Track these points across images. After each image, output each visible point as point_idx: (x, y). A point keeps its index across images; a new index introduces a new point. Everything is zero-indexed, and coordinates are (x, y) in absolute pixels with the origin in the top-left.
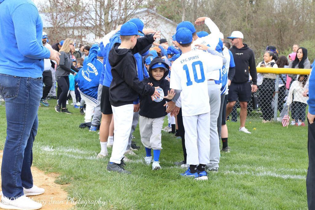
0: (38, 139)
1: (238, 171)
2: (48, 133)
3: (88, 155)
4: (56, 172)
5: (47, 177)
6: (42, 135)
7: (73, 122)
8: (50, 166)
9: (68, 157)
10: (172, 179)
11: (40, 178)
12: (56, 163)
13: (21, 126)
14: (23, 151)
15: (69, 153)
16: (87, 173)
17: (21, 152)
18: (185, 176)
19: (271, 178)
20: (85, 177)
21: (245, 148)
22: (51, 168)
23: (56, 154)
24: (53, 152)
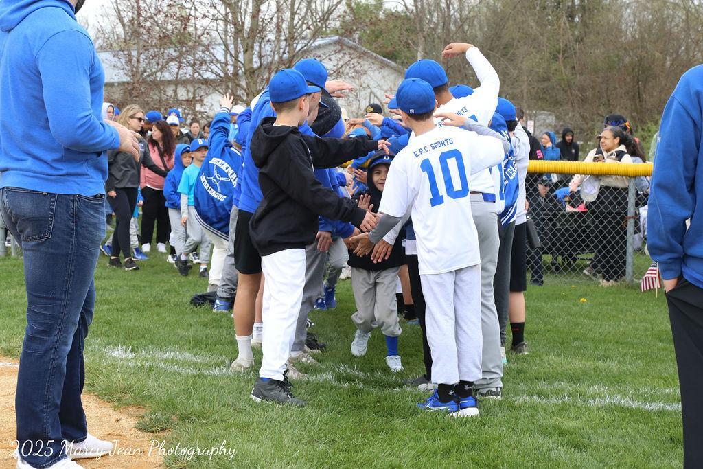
0: (99, 332)
1: (546, 396)
2: (120, 317)
3: (209, 366)
4: (138, 406)
5: (118, 417)
6: (108, 323)
7: (176, 292)
8: (126, 390)
9: (165, 371)
10: (399, 416)
11: (103, 419)
12: (138, 384)
13: (59, 302)
14: (64, 359)
15: (166, 360)
16: (207, 405)
17: (59, 362)
18: (428, 408)
19: (622, 409)
20: (203, 415)
21: (562, 344)
22: (128, 397)
23: (139, 364)
24: (132, 359)
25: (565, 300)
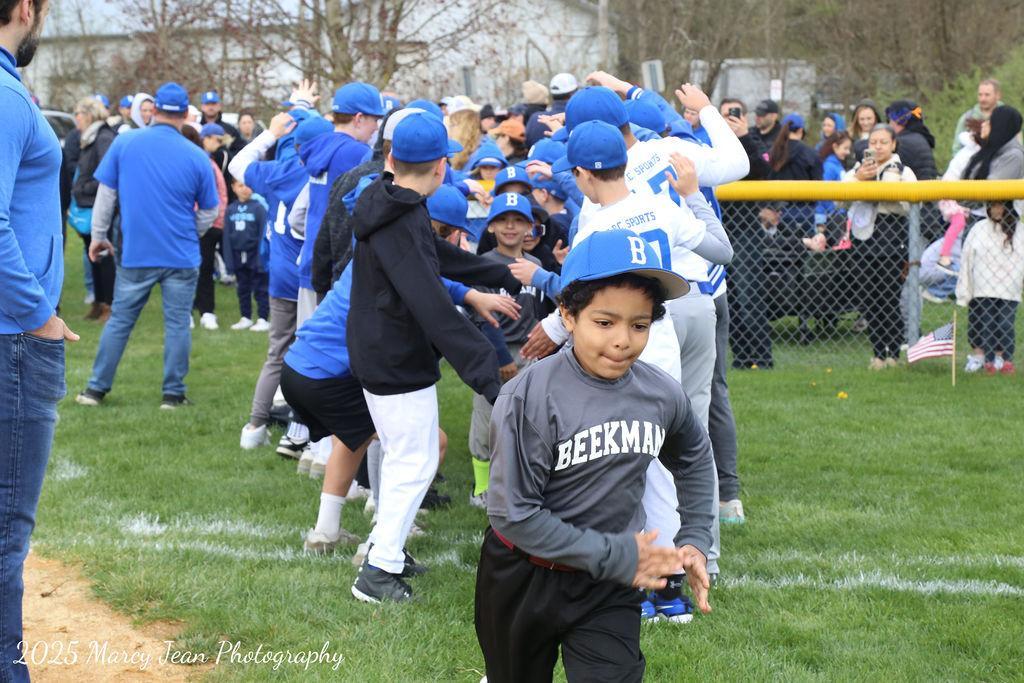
1: (769, 576)
3: (276, 543)
4: (168, 620)
5: (141, 639)
11: (118, 645)
15: (212, 538)
19: (882, 594)
20: (265, 635)
23: (171, 546)
24: (161, 536)
25: (816, 395)
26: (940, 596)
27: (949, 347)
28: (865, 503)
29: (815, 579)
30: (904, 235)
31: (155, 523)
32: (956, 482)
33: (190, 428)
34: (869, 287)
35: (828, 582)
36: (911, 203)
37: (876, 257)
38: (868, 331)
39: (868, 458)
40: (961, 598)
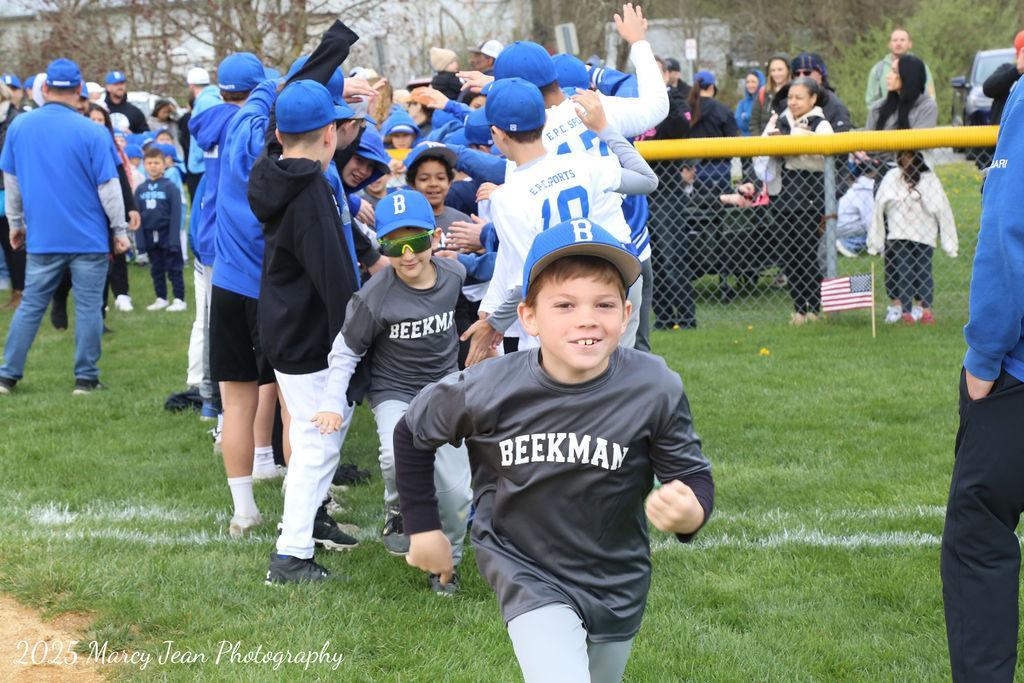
2: (54, 444)
4: (77, 611)
5: (49, 632)
6: (36, 457)
8: (59, 588)
15: (124, 525)
20: (178, 622)
22: (66, 596)
23: (81, 535)
24: (71, 525)
25: (738, 353)
26: (864, 550)
27: (869, 299)
28: (788, 459)
29: (740, 538)
30: (820, 188)
31: (66, 512)
32: (879, 434)
33: (104, 412)
34: (787, 242)
35: (752, 541)
36: (826, 156)
37: (792, 211)
38: (789, 287)
39: (791, 413)
40: (885, 551)
